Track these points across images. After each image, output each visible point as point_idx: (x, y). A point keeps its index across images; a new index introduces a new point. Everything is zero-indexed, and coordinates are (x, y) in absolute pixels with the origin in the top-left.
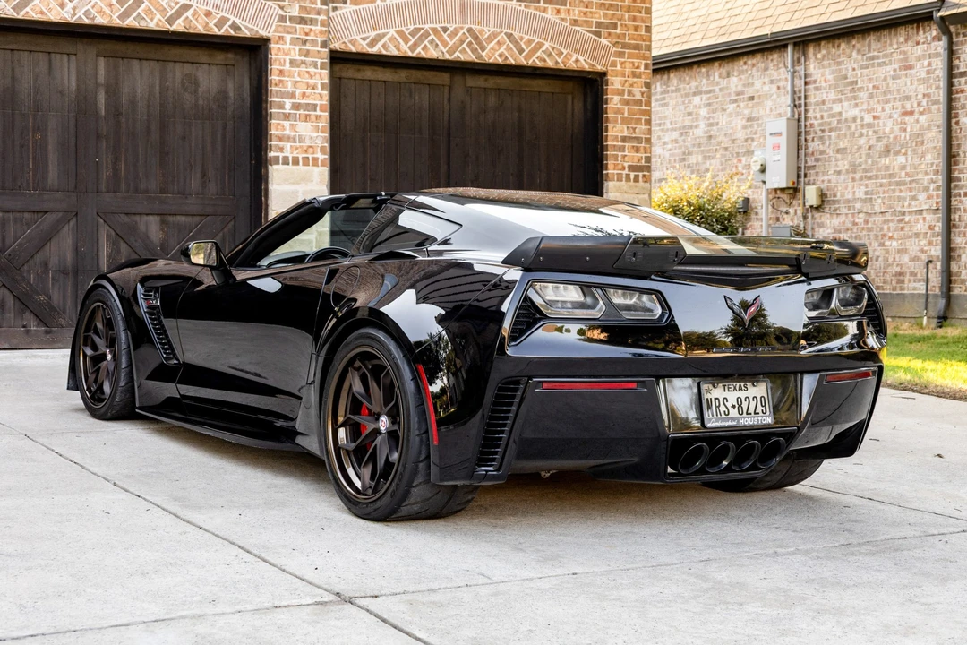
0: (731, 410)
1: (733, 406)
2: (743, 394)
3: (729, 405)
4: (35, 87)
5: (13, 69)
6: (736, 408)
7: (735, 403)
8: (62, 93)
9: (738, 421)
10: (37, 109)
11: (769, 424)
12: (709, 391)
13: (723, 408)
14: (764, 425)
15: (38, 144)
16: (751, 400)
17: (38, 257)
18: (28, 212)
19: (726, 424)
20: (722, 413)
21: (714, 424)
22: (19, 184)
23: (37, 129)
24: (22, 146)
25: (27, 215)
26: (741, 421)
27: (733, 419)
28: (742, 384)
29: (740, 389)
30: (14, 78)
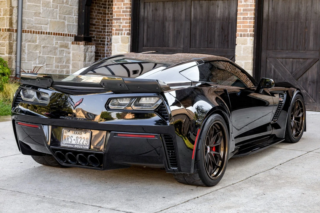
0: (73, 141)
1: (74, 140)
2: (79, 136)
3: (73, 139)
4: (306, 12)
5: (299, 6)
6: (75, 141)
7: (75, 139)
8: (316, 13)
9: (74, 146)
10: (306, 20)
11: (87, 149)
12: (66, 132)
13: (70, 140)
14: (85, 149)
15: (306, 33)
16: (82, 138)
17: (304, 76)
18: (302, 59)
19: (69, 146)
20: (69, 141)
21: (64, 145)
22: (299, 48)
23: (306, 28)
24: (300, 34)
25: (301, 60)
26: (75, 146)
27: (72, 144)
28: (80, 132)
29: (79, 134)
30: (299, 9)
